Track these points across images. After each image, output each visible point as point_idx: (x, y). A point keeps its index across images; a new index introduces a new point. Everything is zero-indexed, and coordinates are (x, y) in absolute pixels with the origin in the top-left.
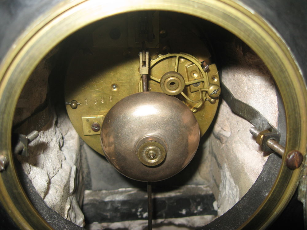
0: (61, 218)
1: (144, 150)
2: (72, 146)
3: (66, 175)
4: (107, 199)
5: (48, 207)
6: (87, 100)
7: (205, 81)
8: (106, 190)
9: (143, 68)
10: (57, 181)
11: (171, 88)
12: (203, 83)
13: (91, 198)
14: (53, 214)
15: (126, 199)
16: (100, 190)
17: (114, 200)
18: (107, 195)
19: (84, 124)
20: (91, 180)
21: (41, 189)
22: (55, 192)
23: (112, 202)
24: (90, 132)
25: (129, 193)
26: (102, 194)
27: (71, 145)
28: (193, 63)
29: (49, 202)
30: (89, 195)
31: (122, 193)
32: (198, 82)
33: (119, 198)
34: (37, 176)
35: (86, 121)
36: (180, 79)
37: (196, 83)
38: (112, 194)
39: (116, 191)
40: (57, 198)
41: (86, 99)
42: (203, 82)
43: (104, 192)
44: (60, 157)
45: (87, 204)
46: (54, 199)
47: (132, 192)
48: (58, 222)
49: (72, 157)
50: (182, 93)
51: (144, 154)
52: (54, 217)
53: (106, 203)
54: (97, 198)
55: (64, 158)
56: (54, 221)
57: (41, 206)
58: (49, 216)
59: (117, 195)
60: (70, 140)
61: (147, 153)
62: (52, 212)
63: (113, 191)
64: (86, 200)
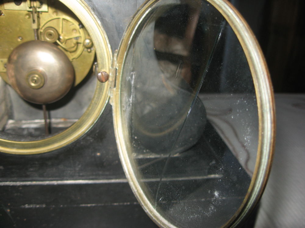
1: (30, 77)
9: (33, 24)
11: (49, 37)
16: (21, 121)
24: (4, 70)
28: (73, 24)
30: (12, 123)
37: (76, 38)
42: (81, 37)
43: (24, 122)
45: (9, 129)
50: (57, 41)
53: (24, 129)
64: (8, 127)
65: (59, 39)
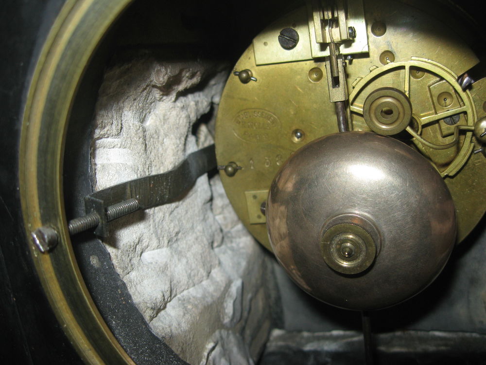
0: (174, 357)
1: (333, 242)
2: (243, 248)
3: (215, 290)
4: (308, 348)
5: (152, 335)
6: (253, 161)
7: (469, 112)
8: (309, 331)
9: (334, 89)
10: (191, 298)
11: (384, 120)
12: (465, 115)
13: (281, 343)
14: (160, 348)
15: (341, 350)
16: (300, 331)
17: (319, 349)
18: (309, 340)
19: (249, 204)
20: (282, 312)
21: (146, 303)
22: (182, 314)
23: (316, 353)
24: (259, 217)
25: (350, 340)
26: (302, 338)
27: (241, 245)
28: (442, 79)
29: (163, 329)
30: (280, 338)
31: (336, 339)
32: (454, 113)
33: (329, 347)
34: (145, 282)
35: (252, 199)
36: (400, 99)
37: (451, 116)
38: (319, 339)
39: (328, 334)
40: (183, 325)
41: (251, 159)
42: (465, 113)
43: (306, 334)
44: (208, 259)
45: (273, 354)
46: (175, 324)
47: (356, 339)
48: (165, 363)
49: (239, 264)
50: (409, 129)
51: (333, 249)
52: (161, 353)
53: (306, 355)
54: (293, 345)
55: (217, 262)
56: (157, 360)
57: (138, 331)
58: (151, 349)
59: (327, 343)
60: (240, 237)
61: (338, 246)
62: (159, 343)
63: (321, 334)
64: (272, 346)
65: (412, 123)
